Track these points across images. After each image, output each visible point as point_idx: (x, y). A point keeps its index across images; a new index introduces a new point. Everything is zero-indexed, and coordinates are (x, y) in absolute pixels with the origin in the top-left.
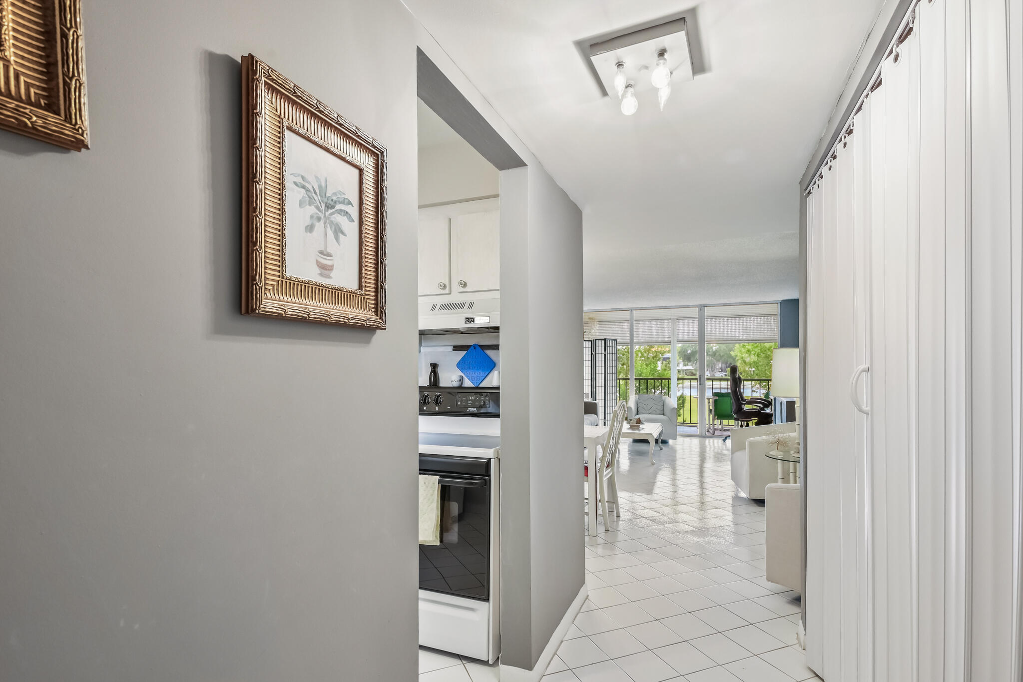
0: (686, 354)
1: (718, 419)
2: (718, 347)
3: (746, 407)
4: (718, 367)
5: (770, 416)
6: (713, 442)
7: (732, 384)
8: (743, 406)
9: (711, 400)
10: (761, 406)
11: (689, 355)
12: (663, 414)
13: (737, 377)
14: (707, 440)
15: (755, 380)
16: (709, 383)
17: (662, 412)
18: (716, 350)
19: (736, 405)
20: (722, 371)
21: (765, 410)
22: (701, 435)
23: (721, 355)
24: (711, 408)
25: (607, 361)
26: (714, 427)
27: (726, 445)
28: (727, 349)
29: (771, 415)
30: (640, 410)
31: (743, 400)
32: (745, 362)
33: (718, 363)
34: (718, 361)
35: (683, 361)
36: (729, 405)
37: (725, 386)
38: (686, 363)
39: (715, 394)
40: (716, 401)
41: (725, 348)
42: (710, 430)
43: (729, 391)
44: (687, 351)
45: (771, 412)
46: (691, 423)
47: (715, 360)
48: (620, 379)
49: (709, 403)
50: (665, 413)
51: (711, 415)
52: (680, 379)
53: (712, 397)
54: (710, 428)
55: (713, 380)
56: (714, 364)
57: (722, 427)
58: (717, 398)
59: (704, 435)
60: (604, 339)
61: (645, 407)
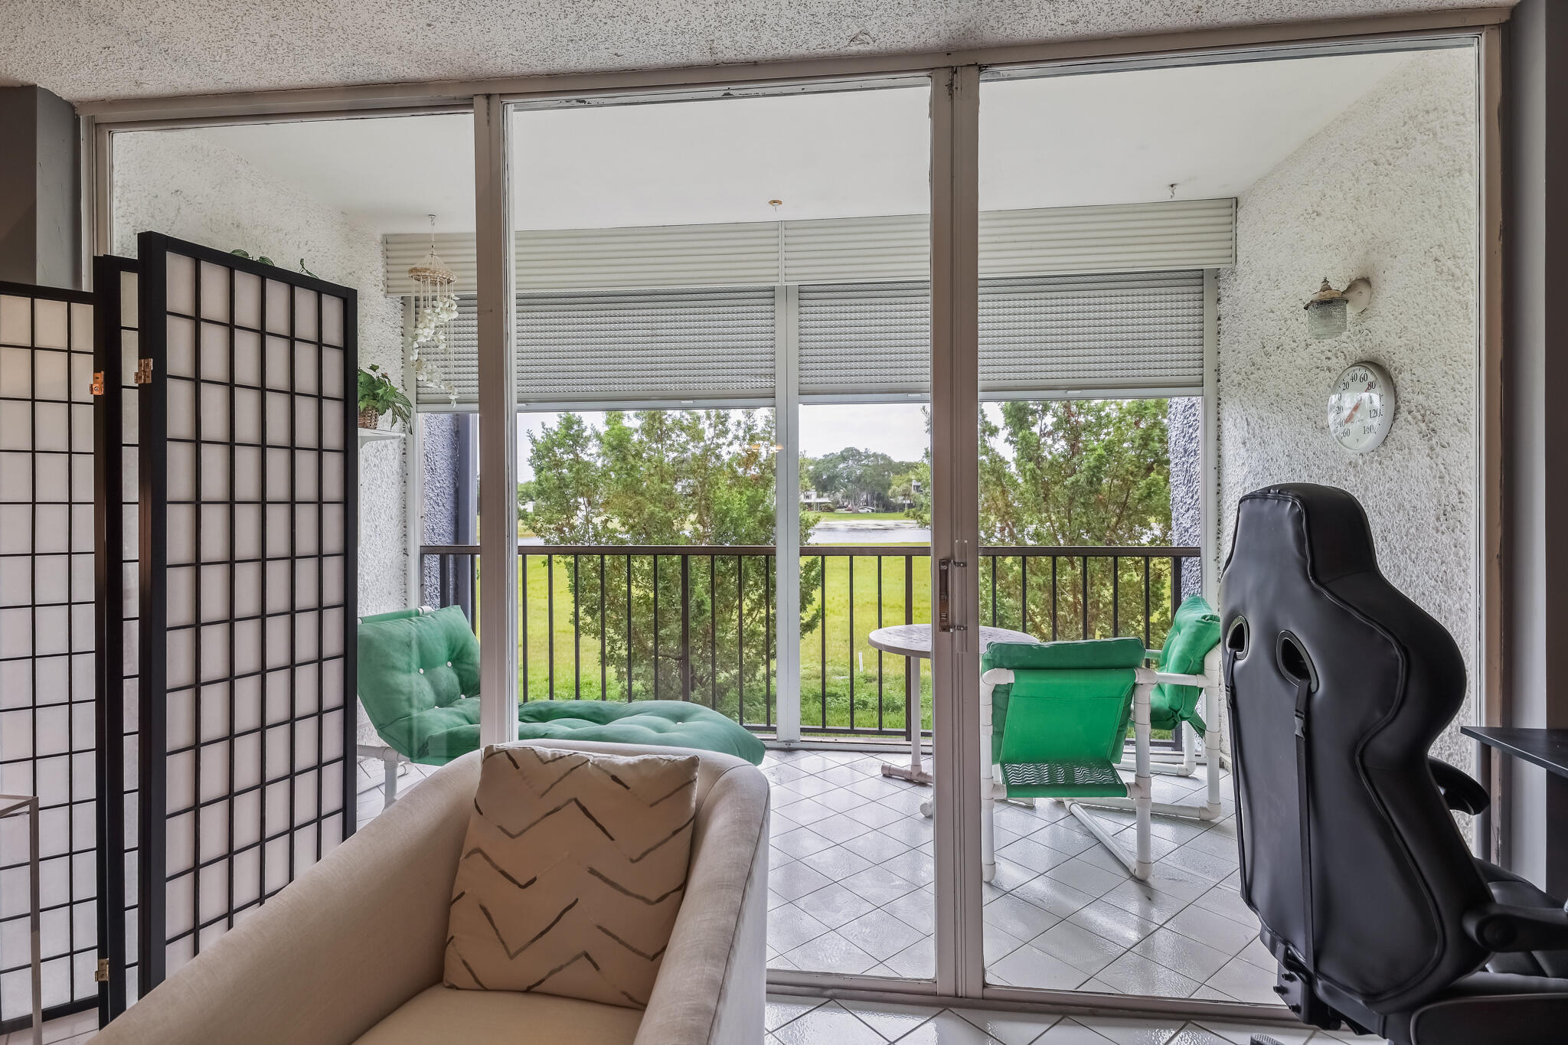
0: (820, 479)
11: (825, 481)
33: (863, 493)
34: (864, 489)
41: (872, 471)
44: (822, 477)
59: (975, 990)
60: (133, 254)
61: (503, 897)
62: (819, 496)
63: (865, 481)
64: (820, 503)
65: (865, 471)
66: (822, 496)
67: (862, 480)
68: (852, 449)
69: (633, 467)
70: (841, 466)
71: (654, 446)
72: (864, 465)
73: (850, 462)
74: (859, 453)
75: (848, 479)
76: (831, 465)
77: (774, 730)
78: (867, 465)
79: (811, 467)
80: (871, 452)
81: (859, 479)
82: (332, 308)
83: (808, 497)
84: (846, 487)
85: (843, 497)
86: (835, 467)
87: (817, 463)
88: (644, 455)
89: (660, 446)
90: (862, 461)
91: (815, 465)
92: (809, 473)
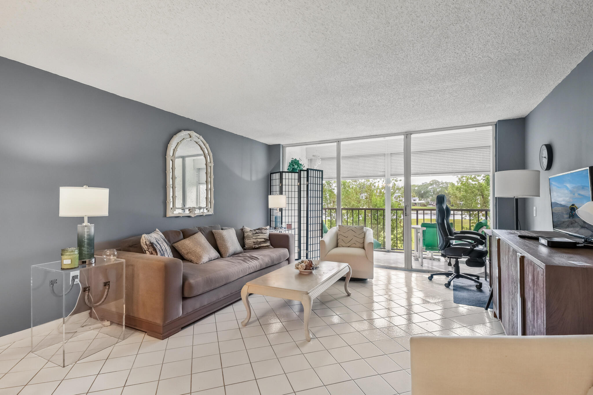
0: (420, 193)
1: (426, 249)
5: (483, 254)
8: (451, 241)
10: (473, 241)
11: (422, 194)
12: (363, 248)
13: (445, 207)
14: (414, 275)
15: (464, 210)
17: (361, 246)
19: (444, 240)
21: (478, 247)
22: (406, 267)
25: (309, 192)
30: (340, 243)
31: (451, 234)
32: (456, 197)
35: (419, 198)
38: (421, 199)
39: (423, 225)
40: (424, 233)
43: (436, 223)
44: (421, 192)
45: (485, 250)
48: (325, 209)
49: (418, 233)
52: (395, 210)
53: (421, 227)
57: (432, 256)
58: (425, 229)
59: (410, 268)
60: (306, 169)
61: (344, 239)
62: (420, 200)
64: (420, 203)
65: (441, 189)
68: (435, 180)
69: (348, 190)
70: (430, 187)
71: (354, 183)
72: (441, 187)
73: (434, 186)
74: (438, 182)
75: (433, 193)
76: (425, 187)
77: (385, 248)
78: (442, 187)
79: (416, 188)
80: (444, 182)
82: (321, 172)
83: (414, 200)
84: (432, 196)
85: (431, 200)
86: (427, 187)
87: (419, 186)
88: (351, 186)
89: (355, 183)
90: (440, 185)
91: (418, 187)
92: (415, 190)
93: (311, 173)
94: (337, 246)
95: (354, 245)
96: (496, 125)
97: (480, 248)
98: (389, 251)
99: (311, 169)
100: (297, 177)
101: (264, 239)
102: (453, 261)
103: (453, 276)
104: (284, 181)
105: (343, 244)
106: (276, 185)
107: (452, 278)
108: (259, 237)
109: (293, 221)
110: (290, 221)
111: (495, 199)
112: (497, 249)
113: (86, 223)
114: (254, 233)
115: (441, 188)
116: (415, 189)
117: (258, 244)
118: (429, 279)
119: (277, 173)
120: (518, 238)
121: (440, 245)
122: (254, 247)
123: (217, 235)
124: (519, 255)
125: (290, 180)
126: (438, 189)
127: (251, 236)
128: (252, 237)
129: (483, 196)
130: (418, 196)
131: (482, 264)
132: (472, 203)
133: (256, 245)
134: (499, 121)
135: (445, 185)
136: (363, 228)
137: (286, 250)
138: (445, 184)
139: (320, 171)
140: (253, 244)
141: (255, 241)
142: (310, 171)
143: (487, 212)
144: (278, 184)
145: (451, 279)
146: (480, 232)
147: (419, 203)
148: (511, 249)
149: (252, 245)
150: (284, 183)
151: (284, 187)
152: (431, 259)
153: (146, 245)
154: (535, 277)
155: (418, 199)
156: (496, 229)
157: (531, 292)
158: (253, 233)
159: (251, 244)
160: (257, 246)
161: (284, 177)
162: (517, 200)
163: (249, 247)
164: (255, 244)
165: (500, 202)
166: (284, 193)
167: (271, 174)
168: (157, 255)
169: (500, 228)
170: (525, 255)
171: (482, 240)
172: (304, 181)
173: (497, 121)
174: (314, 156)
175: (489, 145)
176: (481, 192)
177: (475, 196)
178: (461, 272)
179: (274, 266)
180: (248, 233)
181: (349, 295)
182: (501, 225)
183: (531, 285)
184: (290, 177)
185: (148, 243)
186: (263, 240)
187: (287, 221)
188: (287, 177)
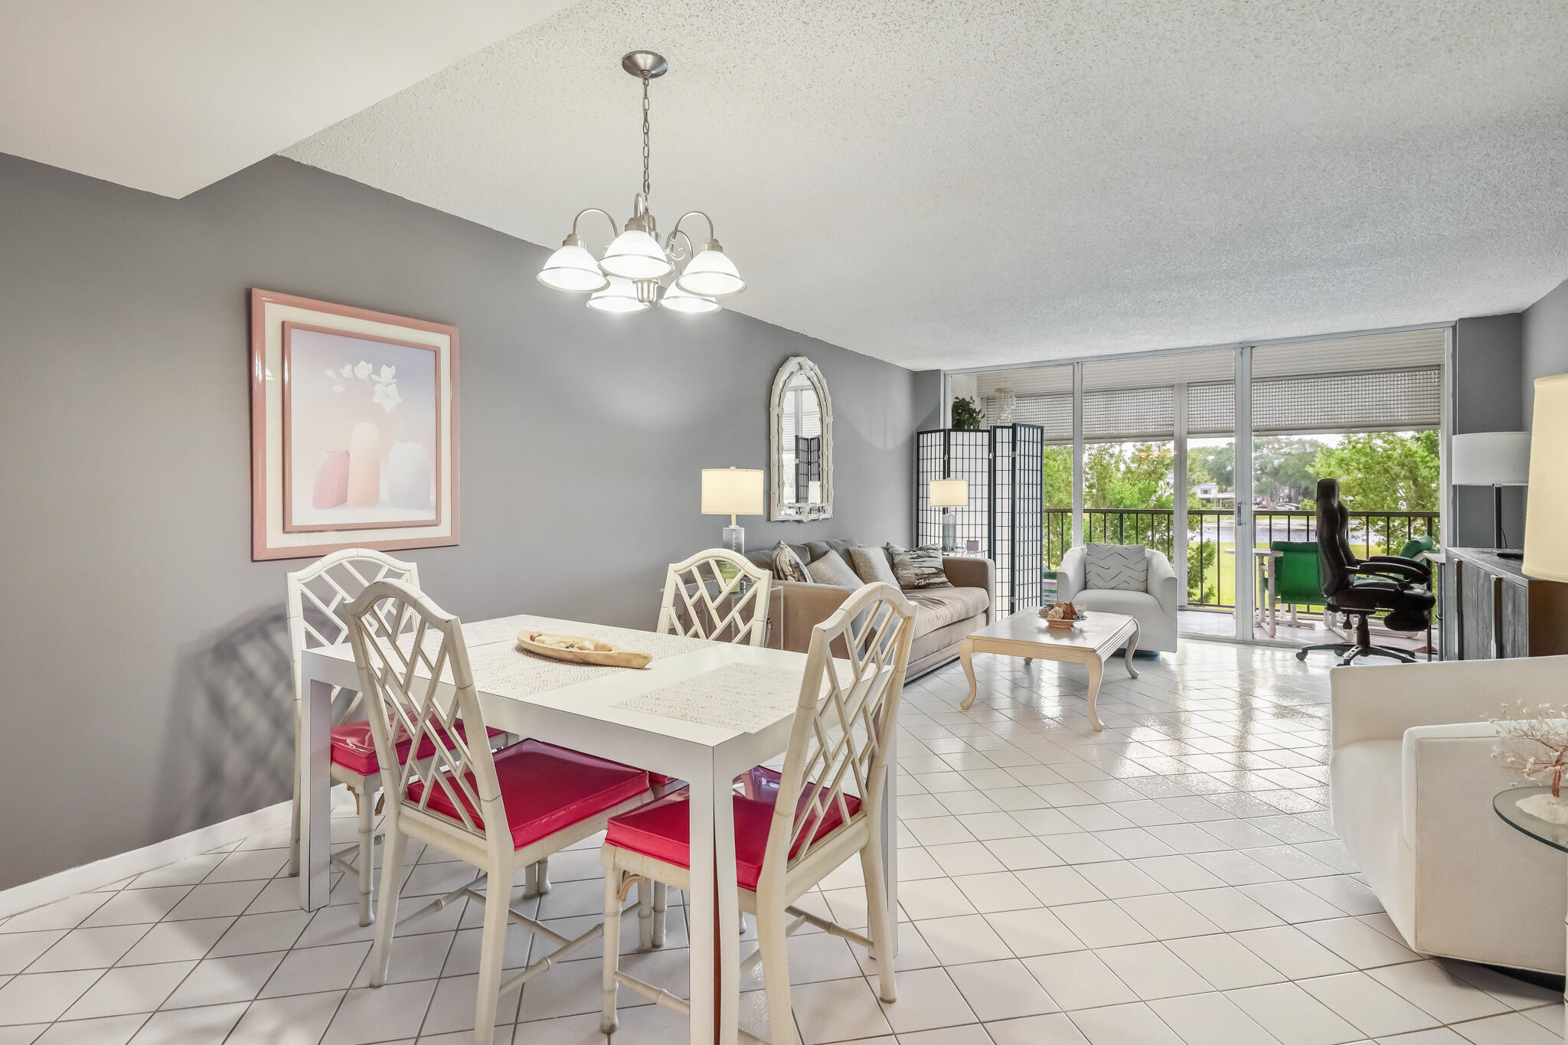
0: (1224, 472)
1: (1283, 601)
2: (1283, 460)
3: (1359, 580)
4: (1282, 495)
5: (1424, 603)
6: (1273, 660)
7: (1323, 524)
8: (1351, 577)
9: (1266, 560)
10: (1401, 577)
12: (1146, 591)
13: (1336, 505)
14: (1258, 652)
15: (1372, 515)
16: (1263, 522)
17: (1142, 586)
18: (1280, 466)
19: (1333, 575)
20: (1290, 501)
21: (1412, 588)
22: (1240, 638)
23: (1290, 474)
24: (1266, 576)
25: (1017, 472)
26: (1274, 616)
27: (1306, 670)
28: (1300, 463)
29: (1429, 602)
30: (1093, 580)
31: (1352, 561)
33: (1283, 487)
34: (1284, 483)
35: (1218, 484)
36: (1312, 571)
37: (1303, 529)
38: (1224, 487)
39: (1276, 546)
40: (1278, 563)
41: (1297, 461)
42: (1263, 624)
43: (1314, 539)
44: (1225, 468)
45: (1428, 594)
46: (1219, 605)
47: (1277, 483)
49: (1262, 564)
50: (1149, 590)
51: (1267, 593)
53: (1269, 552)
54: (1263, 620)
55: (1271, 514)
56: (1275, 489)
57: (1294, 618)
58: (1281, 554)
59: (1250, 638)
60: (1010, 425)
61: (1102, 572)
62: (1221, 491)
63: (1286, 473)
64: (1223, 499)
65: (1286, 460)
66: (1226, 490)
67: (1282, 472)
73: (1265, 451)
75: (1261, 469)
78: (1289, 454)
79: (1211, 458)
81: (1275, 472)
82: (1039, 430)
83: (1205, 492)
90: (1282, 448)
91: (1217, 455)
92: (1208, 464)
93: (1021, 433)
94: (1085, 587)
95: (1125, 585)
96: (1454, 328)
97: (1418, 589)
98: (1183, 608)
99: (1021, 426)
100: (986, 442)
101: (936, 568)
102: (1355, 620)
103: (1356, 650)
104: (953, 448)
105: (1100, 583)
106: (933, 457)
107: (1353, 653)
108: (925, 564)
109: (979, 534)
110: (972, 535)
111: (1451, 489)
112: (1456, 594)
113: (734, 526)
114: (914, 556)
115: (1285, 457)
116: (1206, 461)
117: (925, 579)
118: (1298, 658)
119: (936, 431)
120: (1497, 557)
121: (1325, 586)
122: (916, 584)
123: (857, 556)
124: (1493, 577)
125: (966, 448)
126: (1277, 461)
127: (908, 562)
128: (911, 565)
129: (1415, 481)
130: (1215, 480)
131: (1423, 624)
132: (1384, 499)
133: (920, 581)
134: (1460, 319)
135: (1297, 449)
136: (1144, 550)
137: (982, 591)
138: (1297, 445)
139: (1037, 427)
140: (915, 577)
141: (918, 571)
142: (1019, 428)
143: (1430, 518)
144: (938, 456)
145: (1351, 656)
146: (1418, 559)
147: (1219, 499)
148: (1482, 573)
149: (913, 580)
150: (953, 455)
151: (952, 461)
152: (1291, 626)
153: (791, 565)
154: (1517, 606)
155: (1217, 487)
156: (1455, 545)
157: (1511, 630)
158: (911, 556)
159: (909, 577)
160: (923, 582)
161: (952, 441)
162: (1499, 490)
163: (907, 583)
164: (919, 577)
165: (1463, 494)
166: (952, 474)
167: (919, 434)
168: (806, 581)
169: (1464, 544)
170: (1504, 576)
171: (1423, 574)
172: (1003, 449)
173: (1457, 319)
174: (999, 390)
175: (1439, 363)
176: (1411, 471)
177: (1394, 479)
178: (1375, 641)
179: (967, 621)
180: (900, 557)
181: (1134, 677)
182: (1464, 538)
183: (1510, 618)
184: (966, 442)
185: (793, 563)
186: (934, 571)
187: (966, 535)
188: (960, 442)
